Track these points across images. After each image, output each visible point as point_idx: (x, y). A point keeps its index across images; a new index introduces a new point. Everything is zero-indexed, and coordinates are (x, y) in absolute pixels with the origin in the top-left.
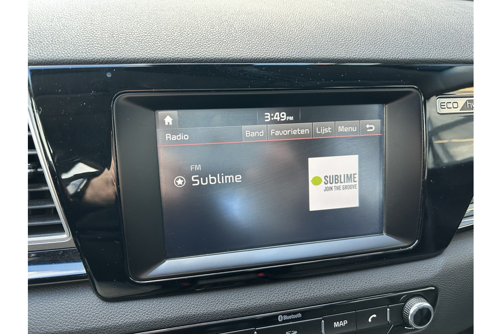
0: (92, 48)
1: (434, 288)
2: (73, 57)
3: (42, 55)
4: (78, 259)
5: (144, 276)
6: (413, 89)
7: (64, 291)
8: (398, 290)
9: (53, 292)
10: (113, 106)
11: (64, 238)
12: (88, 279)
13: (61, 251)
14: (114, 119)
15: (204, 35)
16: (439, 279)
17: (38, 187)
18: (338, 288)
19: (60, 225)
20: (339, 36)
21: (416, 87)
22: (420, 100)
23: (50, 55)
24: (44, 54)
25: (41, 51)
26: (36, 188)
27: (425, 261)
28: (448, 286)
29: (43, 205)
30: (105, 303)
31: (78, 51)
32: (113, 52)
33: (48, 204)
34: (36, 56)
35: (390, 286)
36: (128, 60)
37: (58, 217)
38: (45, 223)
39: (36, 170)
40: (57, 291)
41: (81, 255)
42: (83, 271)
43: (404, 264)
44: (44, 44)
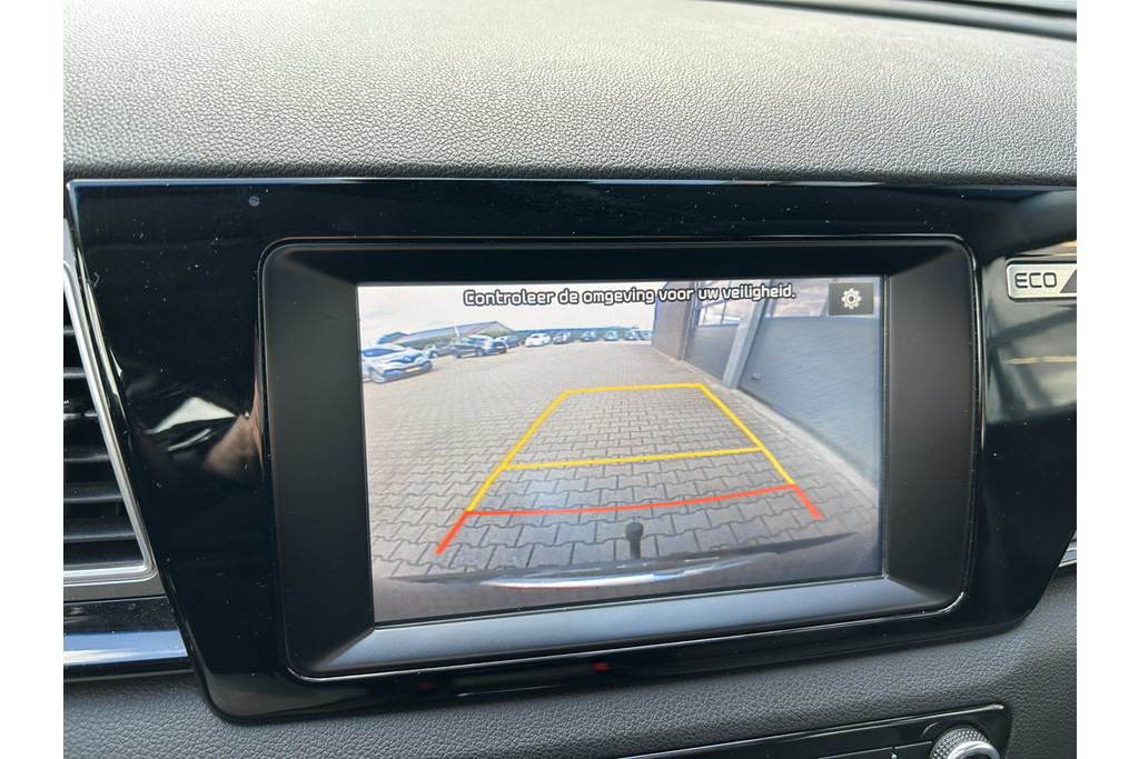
0: (220, 141)
1: (1001, 707)
2: (175, 161)
3: (105, 154)
4: (171, 623)
5: (322, 666)
6: (952, 240)
7: (137, 696)
8: (918, 710)
9: (110, 698)
10: (261, 273)
11: (139, 572)
12: (191, 671)
13: (132, 602)
14: (261, 302)
15: (474, 114)
16: (1015, 685)
17: (85, 455)
18: (776, 702)
19: (134, 542)
20: (781, 120)
21: (958, 237)
22: (967, 269)
23: (124, 155)
24: (110, 154)
25: (103, 146)
26: (79, 457)
27: (981, 641)
28: (1033, 701)
29: (94, 495)
30: (230, 727)
31: (186, 147)
32: (266, 150)
33: (107, 493)
34: (90, 156)
35: (899, 699)
36: (298, 169)
37: (127, 525)
38: (98, 536)
39: (83, 415)
40: (120, 696)
41: (176, 612)
42: (180, 651)
43: (931, 649)
44: (110, 131)
